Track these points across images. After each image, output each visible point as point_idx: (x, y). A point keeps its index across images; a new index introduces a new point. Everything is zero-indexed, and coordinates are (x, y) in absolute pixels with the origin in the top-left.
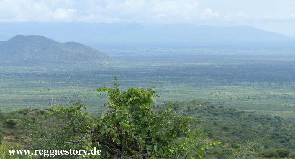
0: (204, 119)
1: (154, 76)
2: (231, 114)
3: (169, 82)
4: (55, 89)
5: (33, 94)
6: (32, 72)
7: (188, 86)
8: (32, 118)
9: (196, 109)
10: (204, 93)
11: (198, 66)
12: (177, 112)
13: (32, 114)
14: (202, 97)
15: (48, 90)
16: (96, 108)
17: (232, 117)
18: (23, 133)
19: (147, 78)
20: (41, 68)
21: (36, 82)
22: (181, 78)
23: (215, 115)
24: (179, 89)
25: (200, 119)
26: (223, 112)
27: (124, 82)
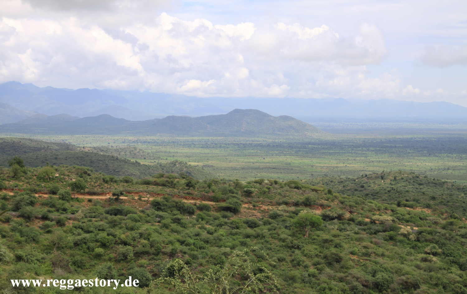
0: (410, 188)
1: (359, 147)
2: (435, 183)
3: (374, 153)
4: (270, 158)
5: (251, 163)
6: (248, 142)
7: (391, 157)
8: (267, 188)
9: (402, 179)
10: (406, 164)
11: (400, 139)
12: (384, 181)
13: (267, 184)
14: (405, 168)
15: (264, 159)
16: (308, 176)
17: (435, 186)
18: (260, 201)
19: (353, 150)
20: (256, 139)
21: (253, 151)
22: (384, 149)
23: (420, 184)
24: (383, 160)
25: (406, 188)
26: (427, 182)
27: (332, 152)
